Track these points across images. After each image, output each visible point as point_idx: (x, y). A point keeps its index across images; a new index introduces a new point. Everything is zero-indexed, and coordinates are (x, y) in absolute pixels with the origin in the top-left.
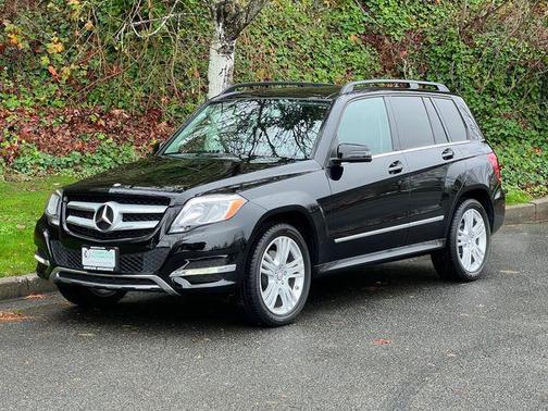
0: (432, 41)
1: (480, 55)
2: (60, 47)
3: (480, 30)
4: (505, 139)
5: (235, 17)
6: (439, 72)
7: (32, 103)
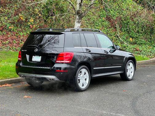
0: (123, 19)
1: (135, 23)
2: (33, 20)
3: (135, 17)
4: (142, 44)
5: (81, 14)
6: (125, 27)
7: (26, 34)
